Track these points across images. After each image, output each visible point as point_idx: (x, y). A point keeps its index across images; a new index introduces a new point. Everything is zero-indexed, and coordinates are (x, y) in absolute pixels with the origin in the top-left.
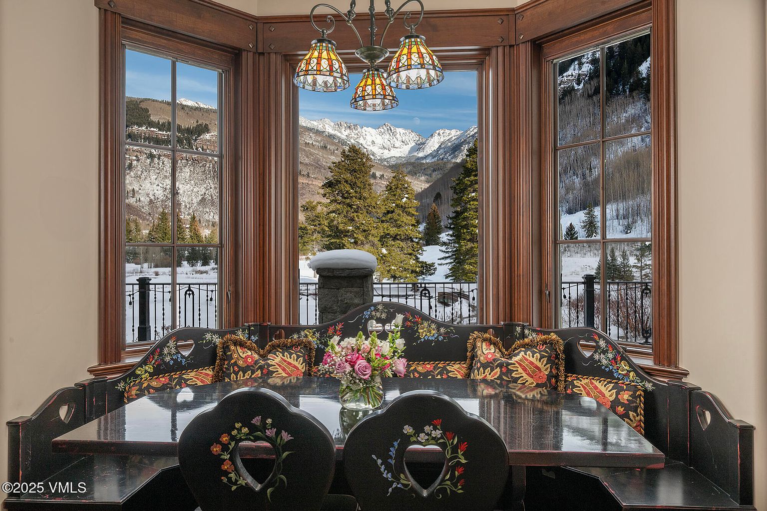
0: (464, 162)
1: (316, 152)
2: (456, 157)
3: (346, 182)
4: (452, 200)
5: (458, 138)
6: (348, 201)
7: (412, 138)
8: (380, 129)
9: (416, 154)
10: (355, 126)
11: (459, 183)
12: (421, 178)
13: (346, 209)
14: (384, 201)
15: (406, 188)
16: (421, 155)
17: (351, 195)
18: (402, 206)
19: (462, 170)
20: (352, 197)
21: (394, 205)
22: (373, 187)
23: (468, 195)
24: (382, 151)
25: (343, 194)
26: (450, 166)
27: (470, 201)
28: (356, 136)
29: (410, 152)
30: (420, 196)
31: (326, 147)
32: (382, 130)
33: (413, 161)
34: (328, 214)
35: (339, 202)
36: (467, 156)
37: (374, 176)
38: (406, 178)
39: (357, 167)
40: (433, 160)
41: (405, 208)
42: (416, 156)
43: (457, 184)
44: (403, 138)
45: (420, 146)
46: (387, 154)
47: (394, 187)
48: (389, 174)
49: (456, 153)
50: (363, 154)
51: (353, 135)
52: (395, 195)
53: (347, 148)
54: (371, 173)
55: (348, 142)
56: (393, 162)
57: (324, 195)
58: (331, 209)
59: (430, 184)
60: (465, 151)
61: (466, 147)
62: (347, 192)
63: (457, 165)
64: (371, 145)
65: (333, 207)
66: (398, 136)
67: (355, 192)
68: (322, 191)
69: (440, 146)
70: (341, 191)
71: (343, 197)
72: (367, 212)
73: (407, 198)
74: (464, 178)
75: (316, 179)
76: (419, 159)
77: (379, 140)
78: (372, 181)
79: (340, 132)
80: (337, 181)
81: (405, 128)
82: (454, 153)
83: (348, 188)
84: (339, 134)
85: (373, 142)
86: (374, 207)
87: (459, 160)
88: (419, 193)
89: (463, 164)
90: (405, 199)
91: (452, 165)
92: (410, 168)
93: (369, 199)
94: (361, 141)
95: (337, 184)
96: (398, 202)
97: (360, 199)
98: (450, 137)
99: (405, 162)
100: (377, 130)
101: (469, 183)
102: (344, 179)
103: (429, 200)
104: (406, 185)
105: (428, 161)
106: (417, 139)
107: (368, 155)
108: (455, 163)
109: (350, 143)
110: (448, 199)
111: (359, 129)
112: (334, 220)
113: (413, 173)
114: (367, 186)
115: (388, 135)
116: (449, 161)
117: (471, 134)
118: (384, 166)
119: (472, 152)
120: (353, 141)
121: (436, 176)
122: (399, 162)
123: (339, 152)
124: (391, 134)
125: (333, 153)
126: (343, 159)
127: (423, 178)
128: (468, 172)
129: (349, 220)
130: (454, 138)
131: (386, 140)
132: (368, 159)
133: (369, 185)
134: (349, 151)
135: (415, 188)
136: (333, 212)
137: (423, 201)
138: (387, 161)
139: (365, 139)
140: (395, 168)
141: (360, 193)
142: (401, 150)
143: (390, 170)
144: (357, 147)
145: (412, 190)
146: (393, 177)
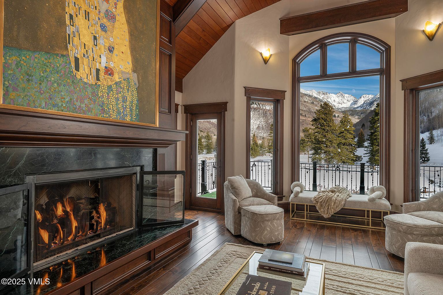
0: (375, 109)
1: (309, 105)
2: (371, 107)
3: (322, 119)
4: (370, 127)
5: (372, 99)
6: (323, 127)
7: (352, 99)
8: (337, 95)
9: (353, 106)
10: (326, 93)
11: (373, 119)
12: (356, 117)
13: (322, 131)
14: (339, 128)
15: (349, 121)
16: (356, 106)
17: (325, 125)
18: (347, 130)
19: (374, 113)
20: (325, 126)
21: (344, 129)
22: (334, 121)
23: (377, 125)
24: (338, 105)
25: (321, 124)
26: (369, 111)
27: (377, 128)
28: (327, 98)
29: (351, 105)
30: (355, 125)
31: (313, 103)
32: (339, 95)
33: (352, 109)
34: (314, 133)
35: (319, 128)
36: (376, 107)
37: (335, 116)
38: (349, 117)
39: (327, 112)
40: (361, 109)
41: (349, 131)
42: (353, 107)
43: (372, 120)
44: (348, 99)
45: (355, 102)
46: (340, 106)
47: (344, 121)
48: (341, 115)
49: (371, 106)
50: (330, 106)
51: (325, 97)
52: (344, 125)
53: (323, 103)
54: (333, 115)
55: (323, 101)
56: (343, 110)
57: (313, 125)
58: (315, 131)
59: (360, 120)
60: (376, 104)
61: (376, 103)
62: (323, 123)
63: (372, 111)
64: (334, 102)
65: (316, 130)
66: (345, 98)
67: (326, 123)
68: (311, 123)
69: (364, 102)
70: (320, 123)
71: (321, 126)
72: (332, 133)
73: (349, 126)
74: (375, 117)
75: (309, 117)
76: (355, 108)
77: (337, 100)
78: (334, 118)
79: (320, 96)
80: (318, 118)
81: (349, 94)
82: (370, 105)
83: (323, 122)
84: (319, 97)
85: (334, 101)
86: (335, 130)
87: (372, 109)
88: (355, 124)
89: (374, 110)
90: (349, 127)
91: (370, 111)
92: (351, 112)
93: (333, 127)
94: (329, 100)
95: (318, 120)
96: (346, 128)
97: (329, 127)
98: (369, 98)
99: (349, 109)
100: (336, 95)
101: (377, 119)
102: (321, 117)
103: (359, 127)
104: (349, 120)
105: (359, 109)
106: (354, 99)
107: (332, 106)
108: (371, 110)
109: (324, 101)
110: (368, 127)
111: (328, 94)
112: (317, 136)
113: (352, 115)
114: (332, 120)
115: (341, 97)
116: (368, 109)
117: (378, 97)
118: (339, 111)
119: (378, 105)
120: (325, 100)
121: (362, 116)
122: (346, 109)
123: (319, 105)
124: (342, 97)
125: (316, 106)
126: (321, 108)
127: (357, 117)
128: (377, 114)
129: (323, 136)
130: (370, 99)
131: (340, 100)
132: (332, 108)
133: (333, 120)
134: (324, 105)
135: (353, 122)
136: (317, 132)
137: (357, 127)
138: (341, 109)
139: (331, 99)
140: (344, 112)
141: (329, 124)
142: (347, 104)
143: (342, 113)
144: (327, 103)
145: (352, 122)
146: (343, 117)
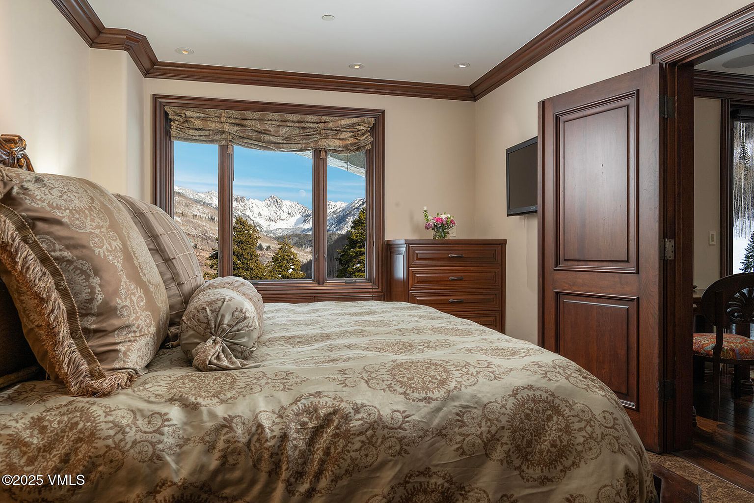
0: (349, 233)
1: (204, 224)
2: (340, 229)
4: (337, 271)
5: (343, 210)
6: (235, 272)
7: (298, 211)
8: (266, 201)
9: (301, 226)
10: (242, 198)
11: (345, 254)
12: (307, 250)
14: (271, 272)
15: (292, 259)
16: (307, 226)
17: (238, 266)
18: (288, 277)
19: (347, 242)
20: (239, 268)
21: (280, 276)
22: (260, 259)
23: (353, 266)
24: (268, 223)
26: (335, 237)
27: (355, 272)
28: (243, 208)
29: (296, 224)
30: (306, 267)
31: (213, 219)
32: (269, 202)
33: (299, 232)
36: (352, 227)
37: (261, 248)
38: (292, 250)
39: (243, 239)
42: (302, 228)
43: (342, 256)
44: (290, 211)
45: (306, 218)
46: (273, 226)
47: (280, 258)
48: (275, 246)
49: (341, 225)
50: (250, 226)
51: (240, 207)
52: (281, 266)
53: (234, 220)
54: (258, 244)
55: (235, 214)
56: (279, 234)
57: (212, 267)
60: (350, 223)
61: (350, 220)
62: (234, 263)
63: (342, 237)
64: (258, 217)
66: (284, 208)
67: (242, 263)
68: (209, 262)
73: (293, 269)
74: (350, 249)
75: (203, 250)
76: (304, 230)
77: (266, 212)
78: (259, 252)
82: (339, 224)
83: (235, 259)
85: (260, 214)
87: (344, 232)
88: (305, 264)
89: (348, 236)
90: (291, 270)
91: (337, 237)
92: (296, 239)
93: (256, 271)
94: (248, 213)
96: (285, 273)
97: (247, 270)
98: (336, 208)
99: (291, 233)
100: (264, 202)
101: (354, 255)
104: (292, 257)
106: (303, 211)
107: (255, 227)
108: (340, 234)
109: (237, 215)
110: (333, 271)
111: (246, 201)
113: (299, 245)
114: (254, 257)
115: (274, 207)
116: (334, 233)
117: (356, 206)
118: (271, 237)
119: (357, 224)
120: (239, 213)
122: (285, 233)
124: (278, 206)
127: (309, 249)
128: (353, 243)
130: (339, 210)
131: (272, 212)
132: (255, 231)
133: (256, 256)
134: (236, 223)
135: (301, 260)
137: (309, 272)
138: (274, 233)
139: (251, 211)
140: (281, 239)
141: (247, 264)
142: (287, 222)
143: (276, 242)
144: (244, 219)
145: (297, 261)
146: (280, 249)
